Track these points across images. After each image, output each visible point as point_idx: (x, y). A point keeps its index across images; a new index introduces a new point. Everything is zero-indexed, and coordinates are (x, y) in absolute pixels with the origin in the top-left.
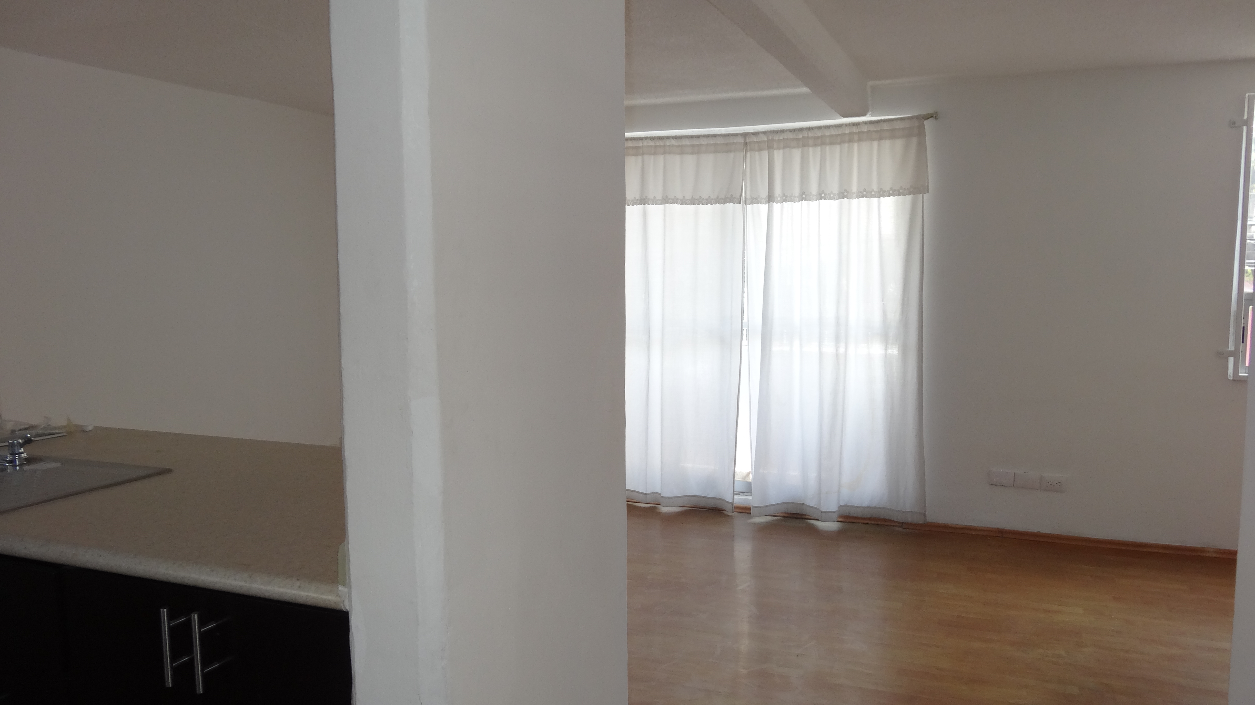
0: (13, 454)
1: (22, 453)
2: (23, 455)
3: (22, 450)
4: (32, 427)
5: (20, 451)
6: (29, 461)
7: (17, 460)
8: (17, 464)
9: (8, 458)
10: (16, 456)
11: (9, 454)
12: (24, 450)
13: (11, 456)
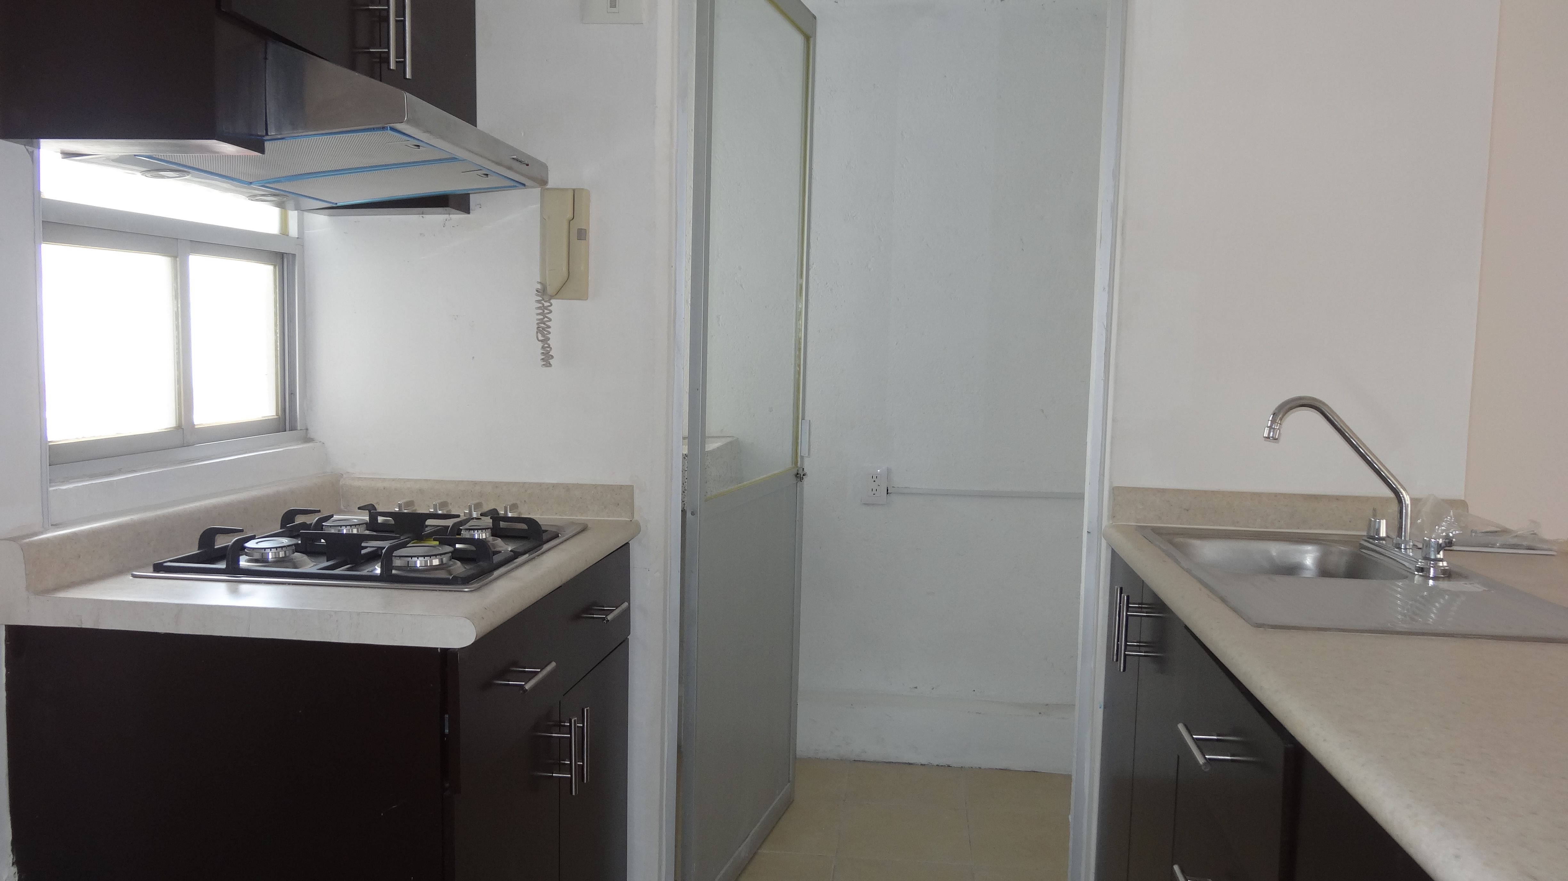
0: (1427, 558)
1: (1441, 560)
2: (1441, 564)
3: (1441, 555)
4: (1505, 531)
5: (1439, 556)
6: (1447, 574)
7: (1432, 569)
8: (1431, 576)
9: (1419, 563)
10: (1432, 562)
11: (1421, 557)
12: (1444, 555)
13: (1423, 561)
